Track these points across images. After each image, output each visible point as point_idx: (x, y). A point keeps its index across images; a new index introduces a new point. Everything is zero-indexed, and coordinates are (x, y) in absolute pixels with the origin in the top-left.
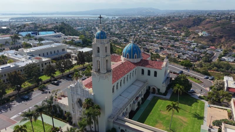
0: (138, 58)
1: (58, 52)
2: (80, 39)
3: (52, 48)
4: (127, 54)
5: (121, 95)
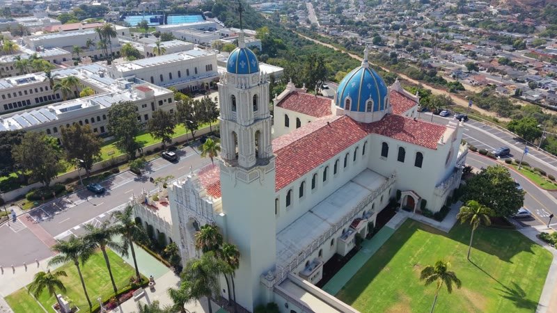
1: (196, 72)
2: (257, 37)
3: (182, 62)
4: (347, 98)
5: (312, 212)
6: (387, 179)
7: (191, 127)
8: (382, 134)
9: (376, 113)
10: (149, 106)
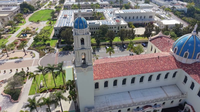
0: (190, 57)
1: (145, 18)
5: (129, 93)
6: (183, 94)
7: (122, 39)
8: (186, 71)
9: (189, 59)
10: (117, 28)
